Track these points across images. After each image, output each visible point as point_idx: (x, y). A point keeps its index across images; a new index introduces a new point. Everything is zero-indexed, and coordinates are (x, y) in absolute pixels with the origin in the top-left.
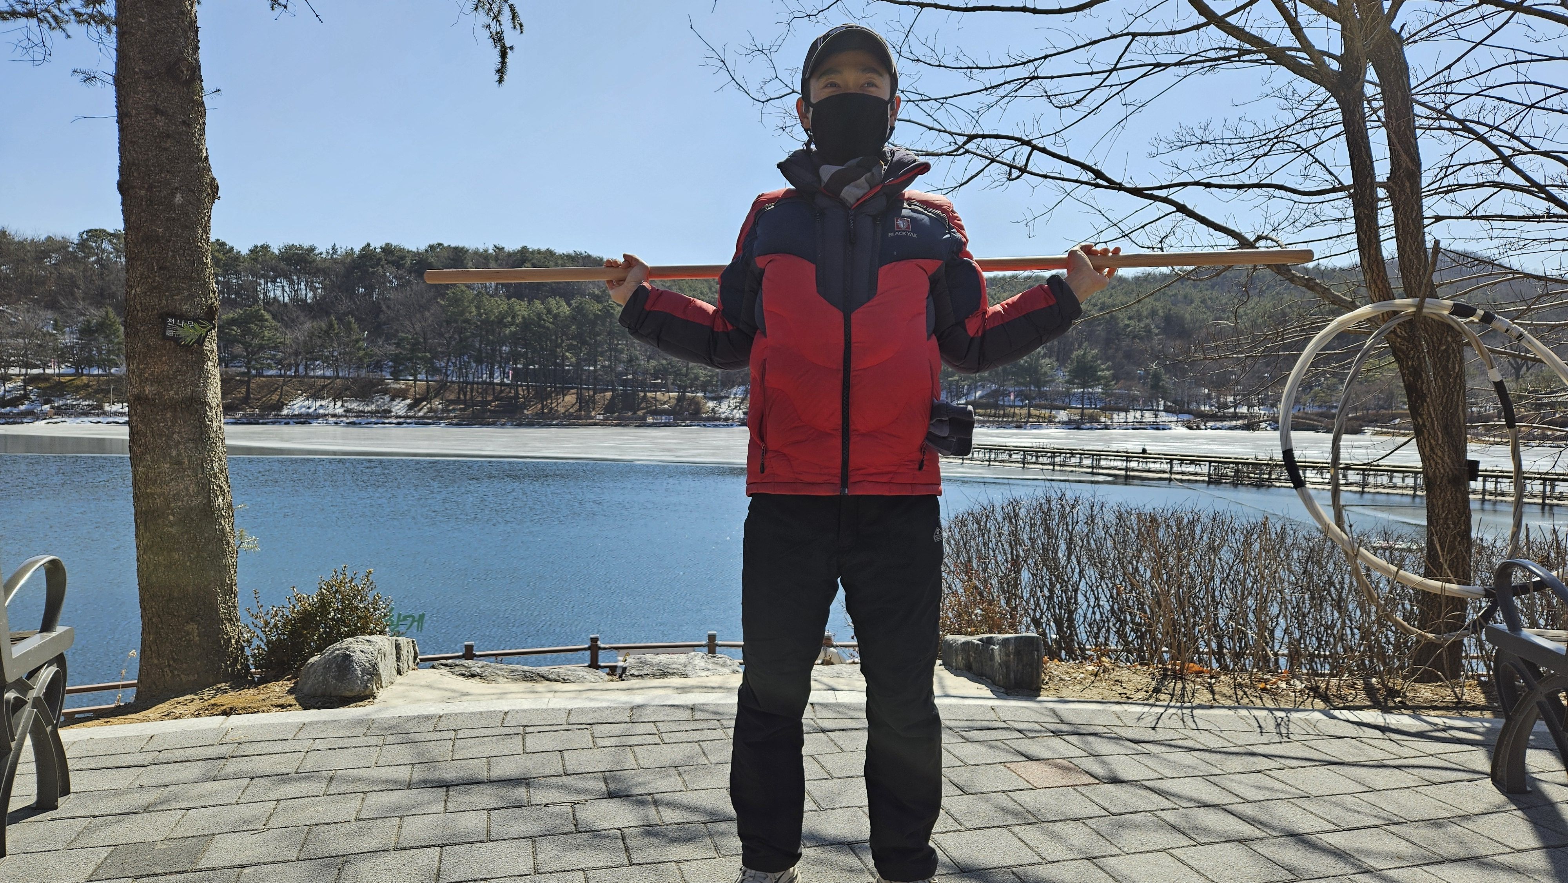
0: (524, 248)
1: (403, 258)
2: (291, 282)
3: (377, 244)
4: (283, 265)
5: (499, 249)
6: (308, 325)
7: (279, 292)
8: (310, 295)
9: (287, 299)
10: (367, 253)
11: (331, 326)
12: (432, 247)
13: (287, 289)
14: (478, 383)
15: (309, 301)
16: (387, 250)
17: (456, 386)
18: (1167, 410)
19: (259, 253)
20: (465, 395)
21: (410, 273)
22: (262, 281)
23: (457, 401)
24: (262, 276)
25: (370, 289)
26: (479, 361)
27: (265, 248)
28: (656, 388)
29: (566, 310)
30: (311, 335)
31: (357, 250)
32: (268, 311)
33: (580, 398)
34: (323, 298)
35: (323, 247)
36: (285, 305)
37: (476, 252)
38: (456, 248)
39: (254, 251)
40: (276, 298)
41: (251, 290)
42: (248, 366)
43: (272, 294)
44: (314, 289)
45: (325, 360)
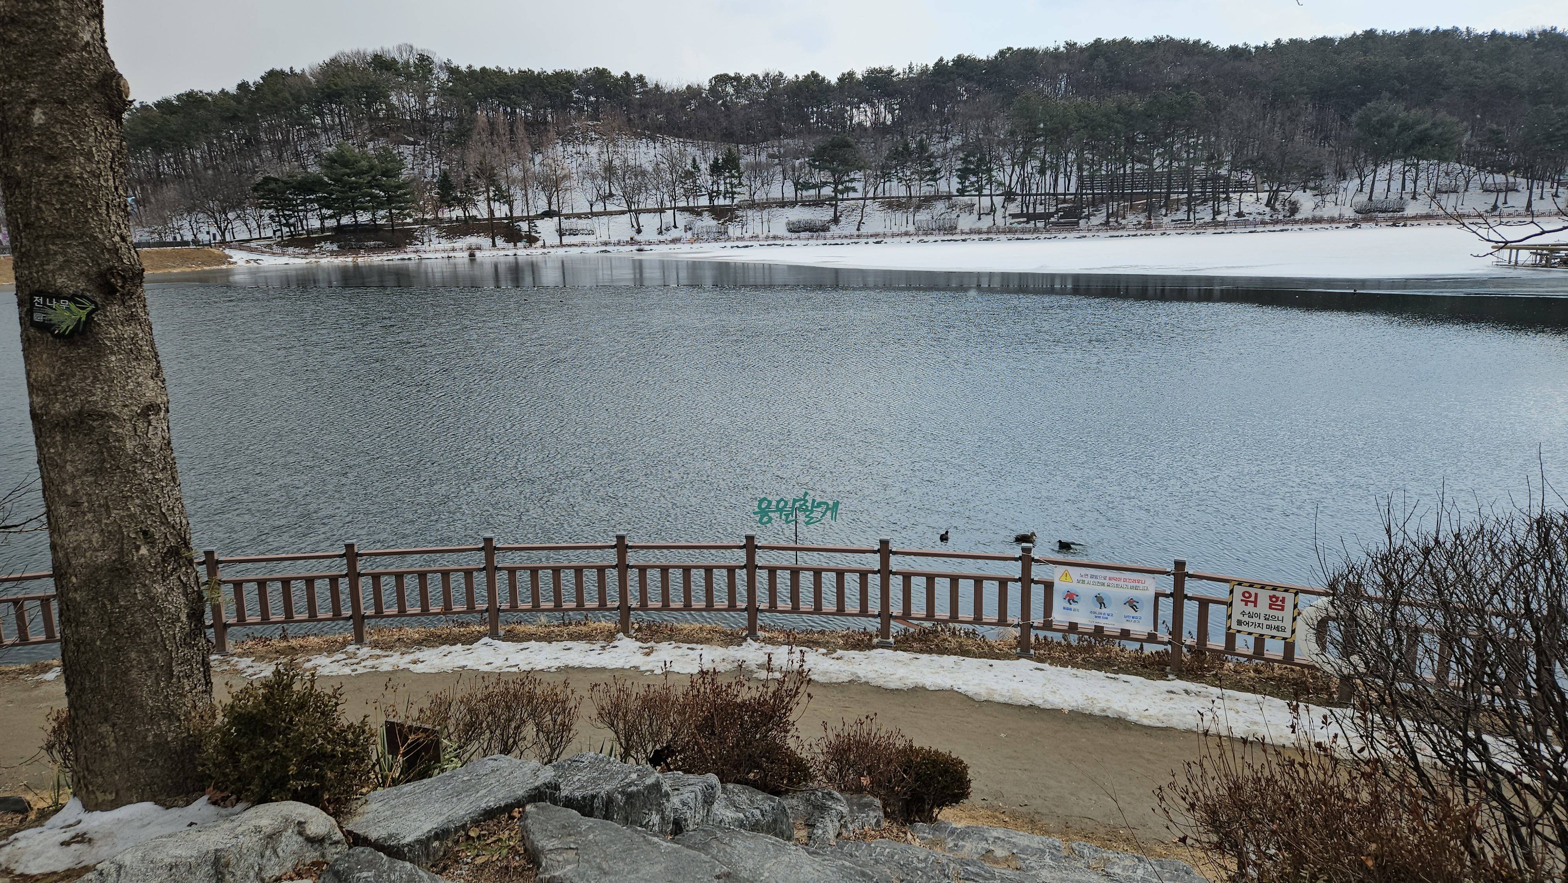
1: (974, 67)
2: (873, 105)
4: (867, 89)
5: (1071, 45)
6: (885, 146)
7: (862, 118)
9: (869, 124)
10: (941, 67)
11: (905, 146)
12: (1001, 52)
13: (869, 114)
14: (1041, 195)
15: (889, 123)
16: (960, 61)
17: (1019, 198)
19: (847, 79)
20: (1028, 208)
21: (980, 80)
22: (848, 108)
23: (1021, 215)
24: (849, 104)
25: (942, 105)
26: (1042, 172)
27: (851, 74)
28: (1242, 188)
31: (931, 65)
32: (854, 137)
33: (1150, 205)
34: (900, 118)
35: (900, 67)
36: (866, 129)
37: (1046, 51)
38: (1026, 50)
39: (842, 78)
40: (860, 124)
41: (839, 118)
42: (836, 190)
43: (856, 120)
44: (892, 111)
45: (900, 180)
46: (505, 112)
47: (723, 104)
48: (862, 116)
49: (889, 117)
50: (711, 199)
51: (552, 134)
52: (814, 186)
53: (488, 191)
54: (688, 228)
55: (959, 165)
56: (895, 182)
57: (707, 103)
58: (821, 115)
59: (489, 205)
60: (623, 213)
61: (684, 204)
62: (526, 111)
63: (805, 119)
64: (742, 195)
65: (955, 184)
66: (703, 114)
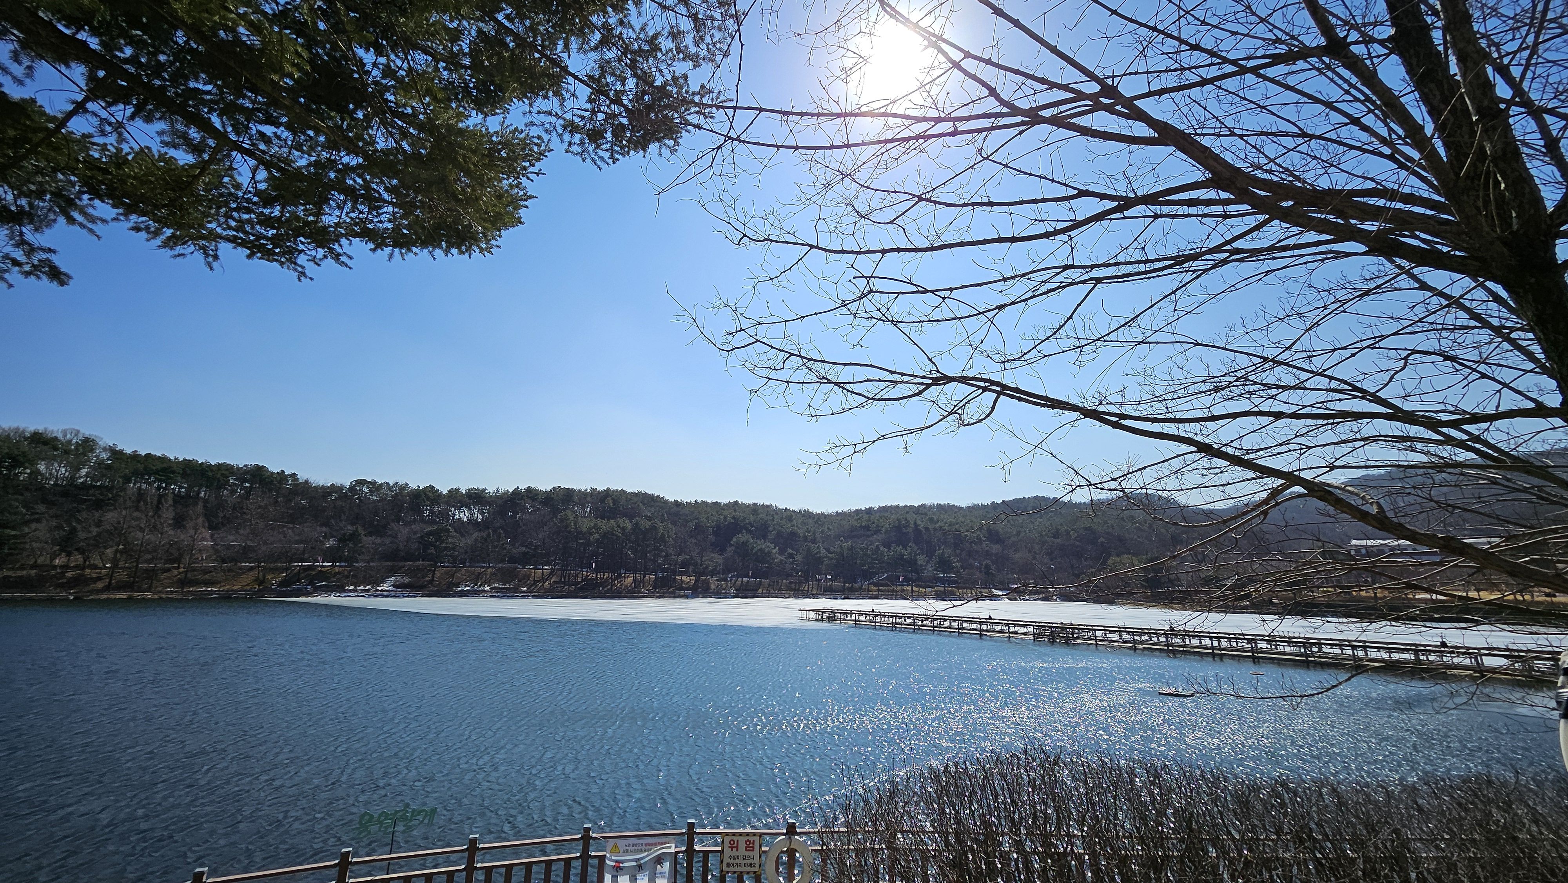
0: (608, 489)
1: (537, 495)
2: (470, 509)
3: (523, 487)
4: (467, 500)
5: (594, 490)
9: (465, 520)
10: (517, 491)
11: (489, 535)
12: (554, 488)
13: (466, 514)
15: (479, 520)
16: (529, 490)
19: (454, 493)
21: (540, 503)
22: (453, 509)
24: (454, 507)
25: (515, 514)
27: (458, 489)
28: (682, 574)
29: (629, 526)
30: (476, 540)
31: (511, 491)
32: (454, 527)
33: (635, 580)
34: (487, 519)
35: (491, 489)
36: (463, 523)
37: (580, 491)
38: (568, 489)
39: (450, 492)
40: (459, 519)
41: (445, 515)
43: (457, 517)
44: (482, 514)
46: (159, 487)
47: (359, 498)
48: (463, 515)
49: (480, 517)
55: (523, 549)
57: (347, 496)
58: (432, 511)
62: (180, 488)
63: (421, 513)
66: (339, 503)
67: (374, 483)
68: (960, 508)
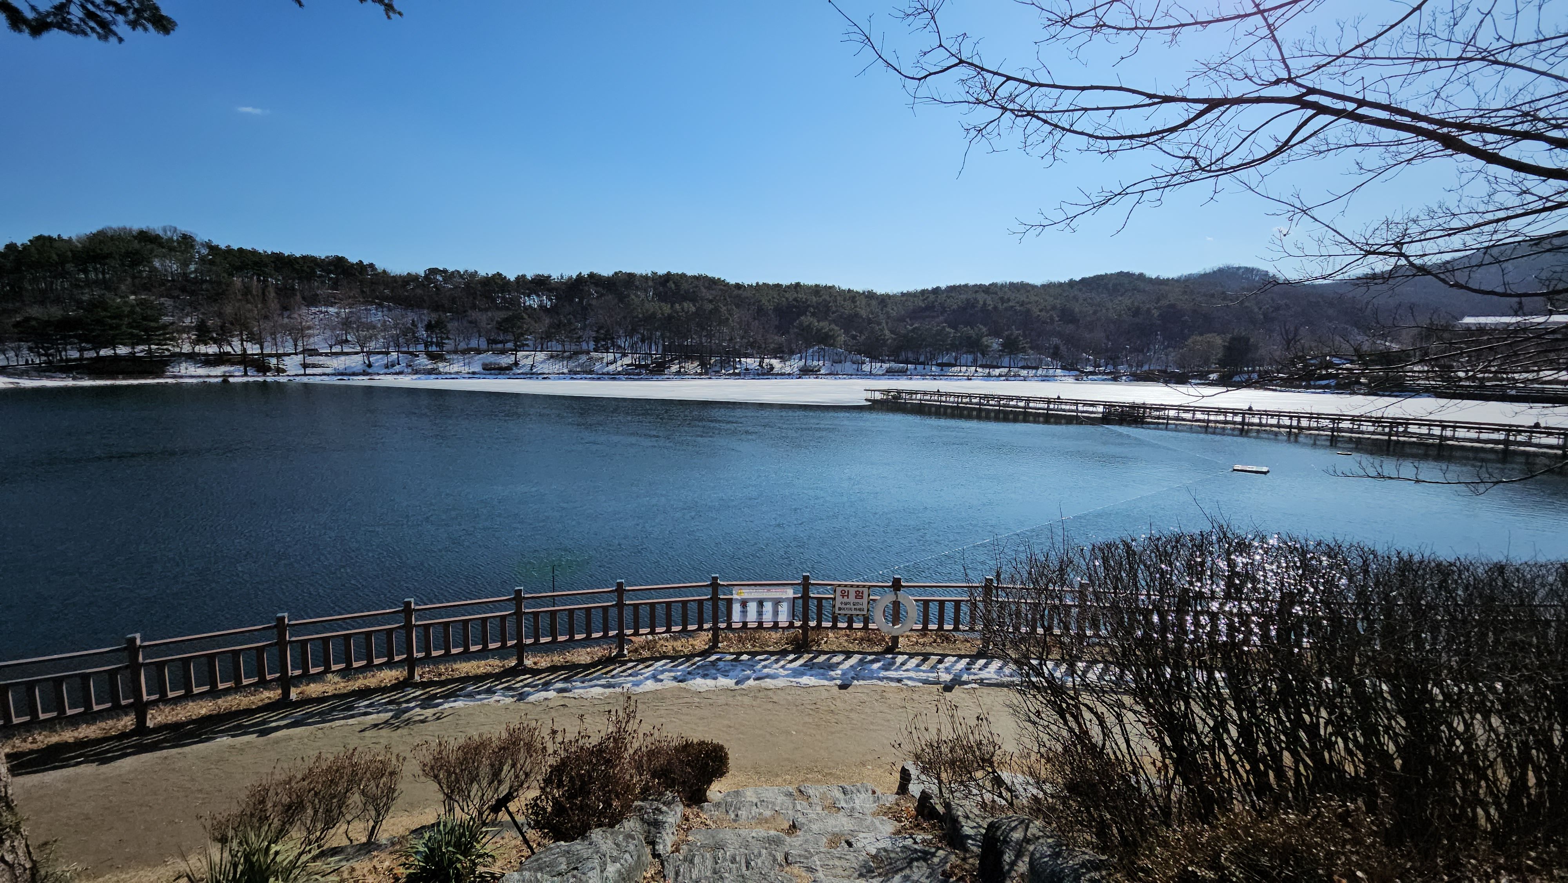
0: (669, 273)
1: (600, 280)
2: (538, 296)
3: (585, 273)
4: (533, 286)
5: (654, 274)
6: (547, 321)
7: (532, 302)
8: (549, 303)
9: (535, 306)
10: (580, 277)
12: (616, 273)
13: (536, 300)
15: (548, 307)
16: (592, 276)
18: (1063, 368)
19: (521, 279)
20: (635, 361)
21: (604, 289)
22: (522, 296)
23: (631, 366)
24: (523, 293)
25: (581, 299)
26: (643, 341)
27: (524, 276)
29: (693, 309)
31: (574, 276)
32: (526, 314)
33: (701, 363)
34: (556, 305)
35: (555, 275)
36: (535, 309)
37: (641, 276)
38: (629, 274)
39: (518, 278)
40: (530, 305)
41: (515, 302)
42: (515, 345)
43: (528, 304)
44: (551, 300)
45: (558, 341)
46: (259, 280)
47: (434, 287)
50: (426, 347)
51: (298, 297)
52: (501, 342)
53: (241, 334)
54: (408, 366)
55: (594, 334)
56: (554, 343)
57: (423, 285)
58: (503, 298)
59: (242, 344)
60: (357, 353)
61: (405, 349)
62: (277, 280)
63: (494, 300)
64: (449, 345)
65: (592, 345)
66: (419, 291)
67: (445, 271)
68: (1033, 287)
